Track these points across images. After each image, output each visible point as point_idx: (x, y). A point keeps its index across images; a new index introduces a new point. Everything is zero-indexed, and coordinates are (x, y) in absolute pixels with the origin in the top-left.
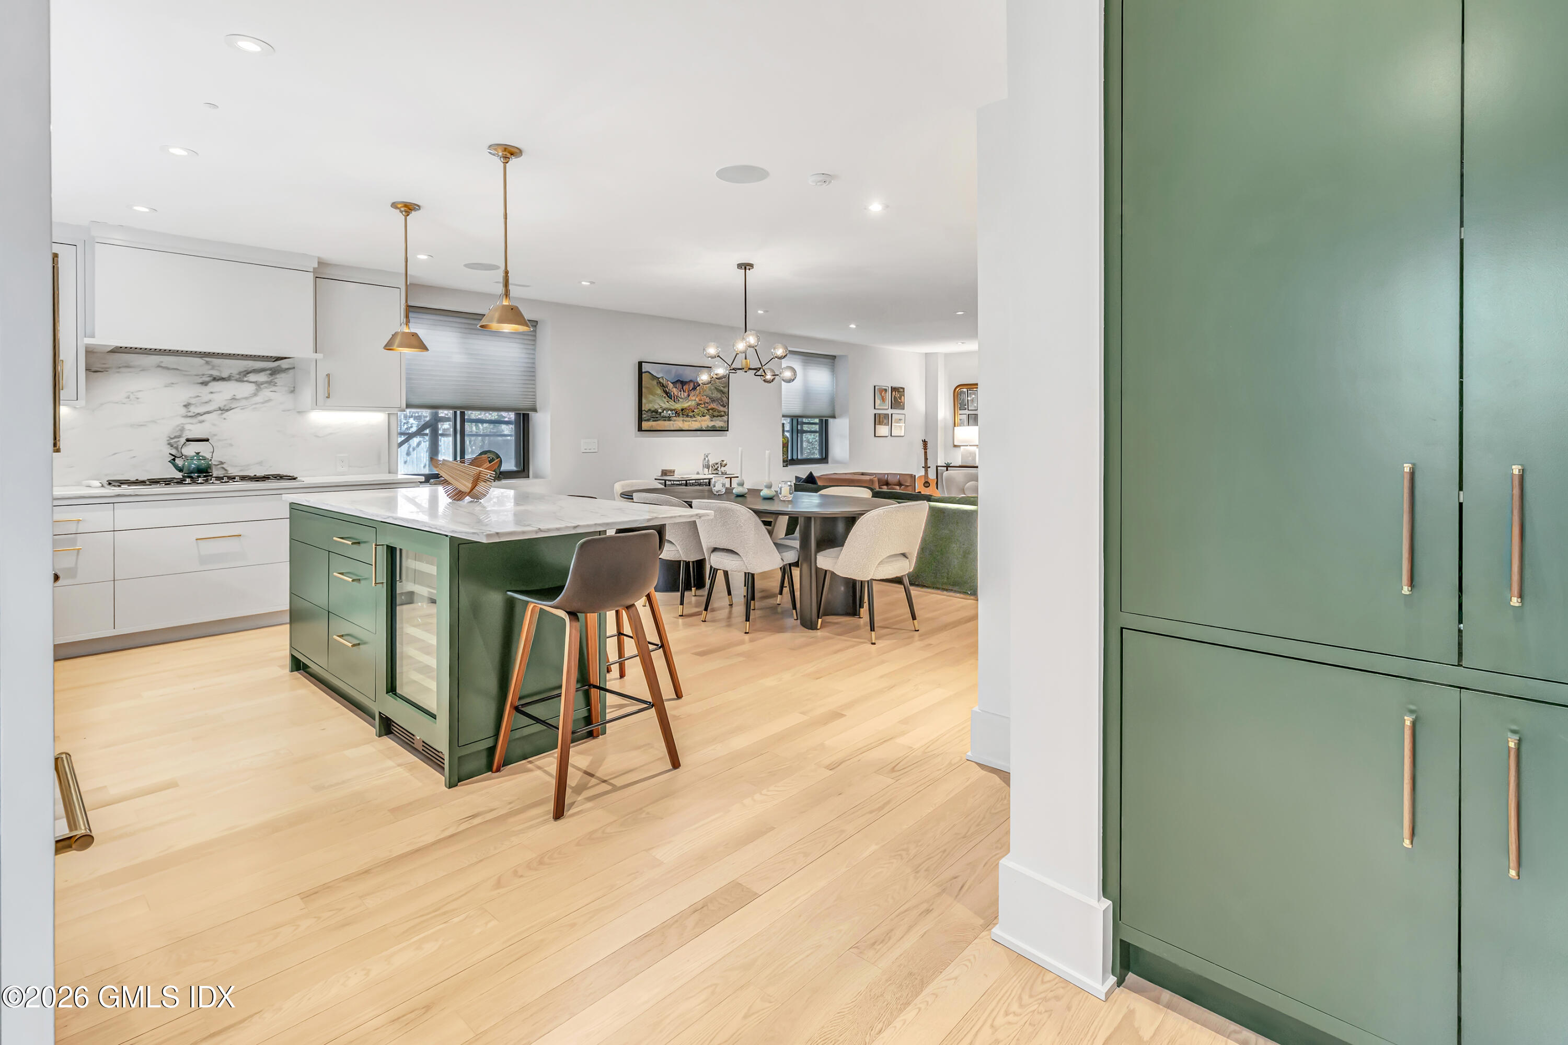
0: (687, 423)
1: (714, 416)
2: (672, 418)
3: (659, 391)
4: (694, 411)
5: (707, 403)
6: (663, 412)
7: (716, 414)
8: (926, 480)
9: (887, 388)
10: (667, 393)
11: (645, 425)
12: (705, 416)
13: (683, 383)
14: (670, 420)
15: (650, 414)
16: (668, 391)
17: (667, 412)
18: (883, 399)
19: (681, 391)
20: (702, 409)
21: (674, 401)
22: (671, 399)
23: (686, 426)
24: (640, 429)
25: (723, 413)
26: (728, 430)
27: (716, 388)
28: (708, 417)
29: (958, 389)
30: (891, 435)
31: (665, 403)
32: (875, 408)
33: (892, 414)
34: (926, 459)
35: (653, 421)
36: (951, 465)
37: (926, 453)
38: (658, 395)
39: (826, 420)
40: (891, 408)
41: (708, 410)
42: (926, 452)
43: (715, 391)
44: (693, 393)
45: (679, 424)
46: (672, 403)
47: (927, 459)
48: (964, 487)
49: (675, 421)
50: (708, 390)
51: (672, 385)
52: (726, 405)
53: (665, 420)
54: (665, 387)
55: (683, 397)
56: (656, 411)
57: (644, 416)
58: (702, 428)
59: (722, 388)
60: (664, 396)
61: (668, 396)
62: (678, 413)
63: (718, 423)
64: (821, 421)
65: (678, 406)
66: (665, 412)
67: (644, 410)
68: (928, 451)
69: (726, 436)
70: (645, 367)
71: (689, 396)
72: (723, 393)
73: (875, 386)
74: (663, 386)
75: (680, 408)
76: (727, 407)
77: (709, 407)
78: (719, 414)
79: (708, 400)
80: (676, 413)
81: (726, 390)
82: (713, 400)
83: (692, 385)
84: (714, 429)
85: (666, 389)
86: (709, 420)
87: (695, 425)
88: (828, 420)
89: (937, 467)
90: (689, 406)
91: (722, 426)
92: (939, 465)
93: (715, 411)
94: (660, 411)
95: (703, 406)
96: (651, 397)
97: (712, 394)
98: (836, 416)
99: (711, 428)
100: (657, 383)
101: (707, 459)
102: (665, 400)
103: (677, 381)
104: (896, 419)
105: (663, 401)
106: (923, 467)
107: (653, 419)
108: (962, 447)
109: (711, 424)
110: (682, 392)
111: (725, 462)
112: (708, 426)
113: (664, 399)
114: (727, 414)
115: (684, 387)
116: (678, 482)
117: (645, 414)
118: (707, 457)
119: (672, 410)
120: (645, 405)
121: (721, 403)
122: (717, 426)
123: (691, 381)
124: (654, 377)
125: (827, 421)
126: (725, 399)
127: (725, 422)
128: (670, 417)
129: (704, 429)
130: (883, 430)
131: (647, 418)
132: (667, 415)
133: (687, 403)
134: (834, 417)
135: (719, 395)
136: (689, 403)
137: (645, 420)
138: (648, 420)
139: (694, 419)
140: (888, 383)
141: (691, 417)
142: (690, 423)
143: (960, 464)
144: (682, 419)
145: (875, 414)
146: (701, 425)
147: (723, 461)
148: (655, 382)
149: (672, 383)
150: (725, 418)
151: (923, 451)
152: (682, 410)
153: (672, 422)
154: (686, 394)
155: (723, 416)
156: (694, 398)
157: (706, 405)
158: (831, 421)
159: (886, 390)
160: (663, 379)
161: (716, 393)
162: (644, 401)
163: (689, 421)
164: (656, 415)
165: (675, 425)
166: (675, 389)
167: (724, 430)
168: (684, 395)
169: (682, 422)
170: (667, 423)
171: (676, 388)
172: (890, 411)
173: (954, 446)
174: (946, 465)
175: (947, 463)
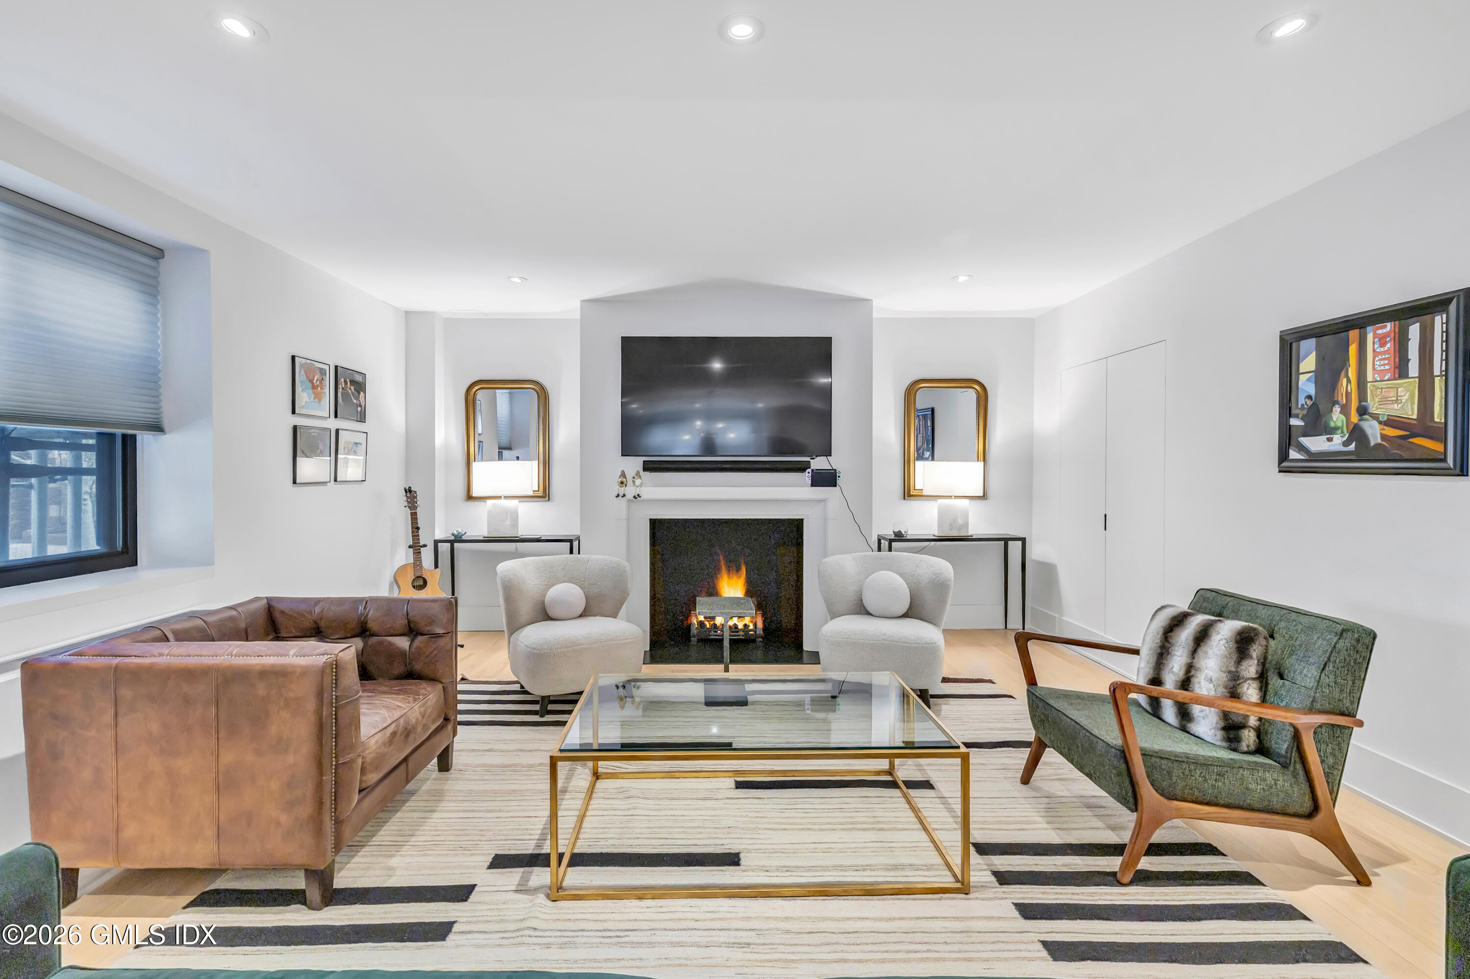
8: (418, 574)
9: (326, 367)
29: (476, 388)
30: (335, 480)
32: (294, 412)
33: (337, 431)
34: (416, 529)
36: (464, 538)
37: (414, 516)
39: (124, 436)
40: (336, 416)
42: (416, 513)
47: (418, 528)
64: (106, 439)
68: (418, 511)
73: (293, 358)
88: (134, 437)
89: (436, 542)
92: (437, 538)
98: (164, 427)
104: (348, 443)
106: (410, 547)
108: (487, 500)
125: (129, 442)
130: (309, 468)
134: (157, 428)
140: (325, 356)
143: (485, 535)
145: (295, 428)
151: (408, 511)
158: (146, 442)
159: (322, 372)
172: (333, 424)
173: (470, 497)
174: (453, 538)
175: (456, 533)
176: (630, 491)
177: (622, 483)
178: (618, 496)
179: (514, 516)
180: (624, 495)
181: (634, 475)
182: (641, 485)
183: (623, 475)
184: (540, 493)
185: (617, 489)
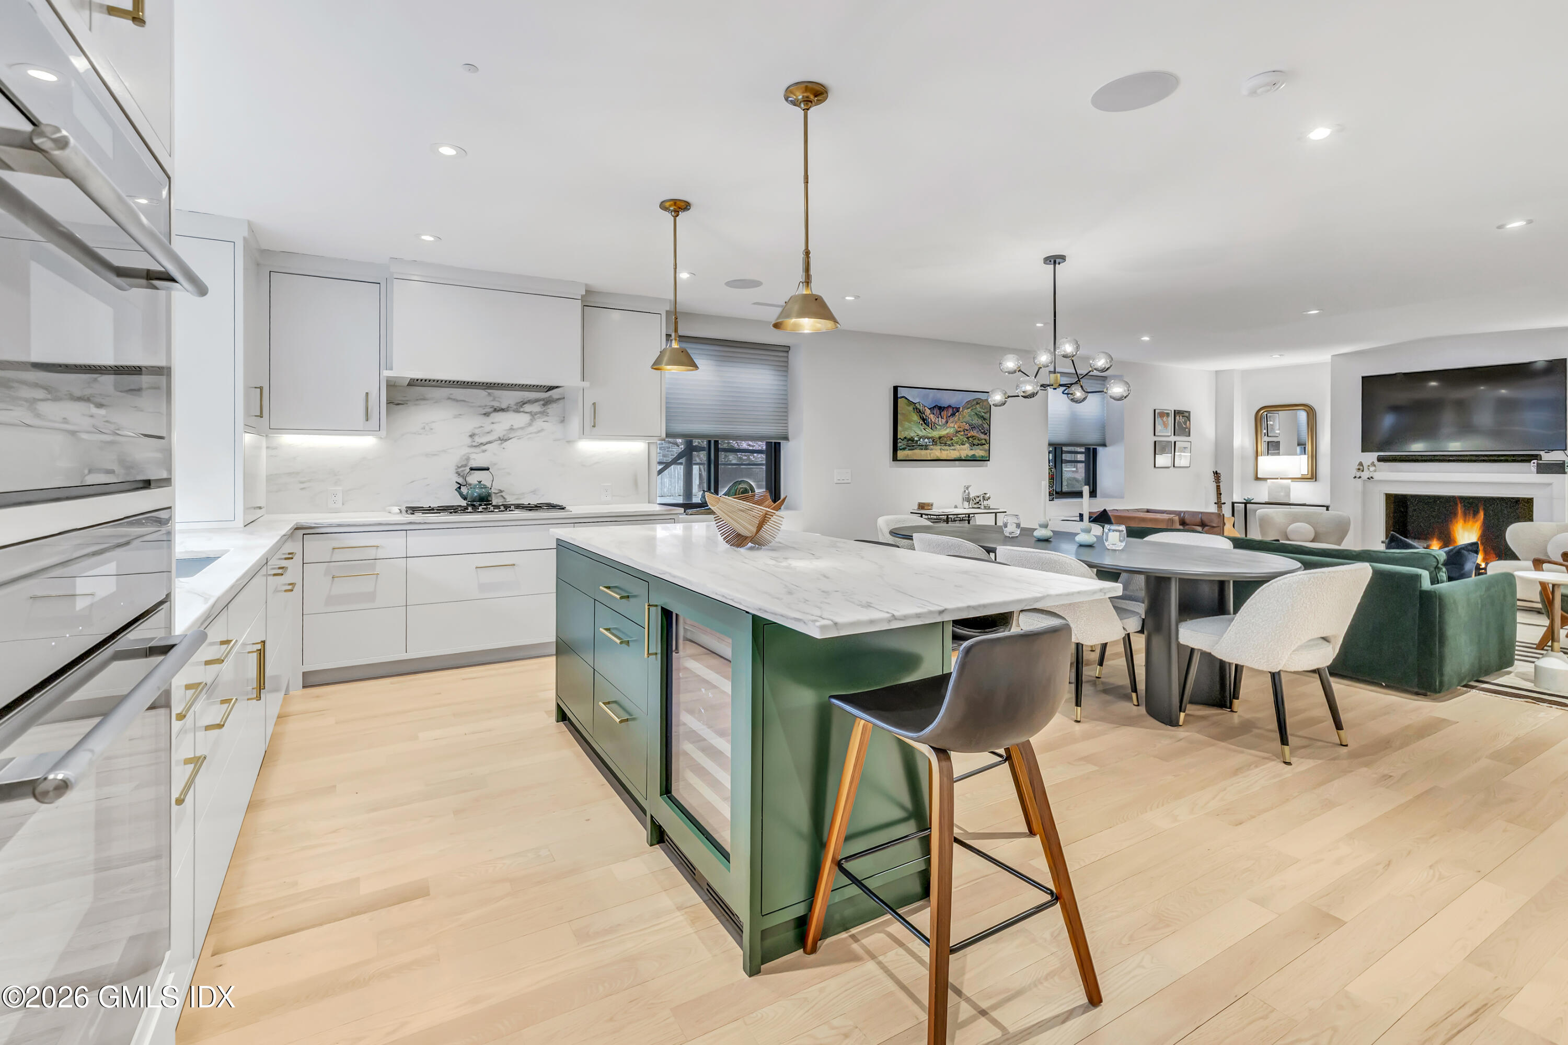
0: (946, 452)
1: (974, 445)
2: (929, 447)
3: (915, 418)
4: (952, 439)
5: (967, 430)
6: (919, 440)
7: (976, 442)
9: (1170, 412)
10: (924, 420)
11: (901, 454)
12: (964, 444)
13: (941, 409)
14: (927, 449)
15: (906, 443)
16: (925, 417)
17: (924, 440)
18: (1165, 425)
19: (938, 418)
20: (962, 437)
21: (931, 429)
22: (929, 426)
23: (944, 455)
24: (895, 458)
25: (983, 442)
26: (989, 460)
27: (976, 414)
28: (967, 445)
29: (1263, 411)
30: (1174, 466)
31: (921, 431)
32: (1155, 435)
33: (1175, 442)
34: (1219, 494)
35: (909, 450)
36: (1255, 502)
37: (1218, 488)
38: (914, 421)
39: (1093, 449)
40: (1174, 435)
41: (968, 438)
42: (1219, 486)
43: (976, 416)
44: (951, 419)
45: (937, 453)
46: (929, 430)
47: (1221, 494)
48: (1287, 528)
49: (932, 449)
50: (967, 416)
51: (929, 411)
52: (987, 432)
53: (922, 449)
54: (922, 413)
55: (940, 423)
56: (912, 440)
57: (899, 445)
58: (961, 457)
59: (983, 414)
60: (921, 423)
61: (925, 424)
62: (935, 441)
63: (979, 452)
64: (1088, 450)
65: (936, 434)
66: (921, 440)
67: (900, 438)
68: (1222, 484)
69: (987, 466)
70: (901, 392)
71: (947, 422)
72: (985, 419)
73: (1155, 410)
74: (919, 412)
75: (937, 436)
76: (988, 434)
77: (969, 435)
78: (979, 442)
79: (967, 427)
80: (933, 441)
81: (987, 416)
82: (973, 427)
83: (950, 411)
84: (973, 459)
85: (923, 415)
86: (969, 449)
87: (954, 454)
88: (1096, 448)
89: (1233, 504)
90: (947, 434)
91: (983, 455)
92: (1234, 501)
93: (975, 439)
94: (916, 439)
95: (962, 433)
96: (907, 424)
97: (972, 420)
98: (1107, 445)
99: (971, 457)
100: (914, 408)
101: (967, 491)
102: (922, 428)
103: (935, 407)
104: (1180, 448)
105: (920, 428)
106: (1214, 504)
107: (909, 448)
108: (1268, 480)
109: (971, 453)
110: (940, 419)
111: (988, 495)
112: (967, 455)
113: (920, 426)
114: (988, 442)
115: (942, 413)
116: (935, 517)
117: (900, 442)
118: (967, 488)
119: (928, 438)
120: (901, 432)
121: (983, 431)
122: (977, 455)
123: (950, 406)
124: (910, 403)
125: (1095, 451)
126: (986, 426)
127: (985, 451)
128: (927, 446)
129: (964, 458)
130: (1163, 460)
131: (903, 447)
132: (924, 444)
133: (945, 430)
134: (1104, 445)
135: (980, 422)
136: (948, 431)
137: (901, 449)
138: (904, 449)
139: (953, 448)
140: (1170, 406)
141: (949, 446)
142: (948, 452)
143: (1267, 501)
144: (940, 447)
145: (1155, 442)
146: (960, 455)
147: (985, 494)
148: (911, 408)
149: (930, 409)
150: (986, 447)
151: (1214, 485)
152: (940, 438)
153: (928, 451)
154: (944, 421)
155: (984, 444)
156: (952, 425)
157: (966, 432)
158: (1100, 450)
159: (1169, 414)
160: (920, 405)
161: (977, 419)
162: (899, 428)
163: (947, 450)
164: (912, 443)
165: (932, 455)
166: (932, 415)
167: (985, 459)
168: (942, 422)
169: (940, 451)
170: (923, 452)
171: (934, 414)
172: (1173, 439)
173: (1257, 479)
174: (1245, 501)
175: (1246, 498)
176: (1365, 475)
177: (1359, 469)
178: (1355, 477)
179: (1287, 490)
180: (1360, 477)
181: (1369, 464)
182: (1375, 471)
183: (1361, 464)
184: (1309, 476)
185: (1354, 472)
